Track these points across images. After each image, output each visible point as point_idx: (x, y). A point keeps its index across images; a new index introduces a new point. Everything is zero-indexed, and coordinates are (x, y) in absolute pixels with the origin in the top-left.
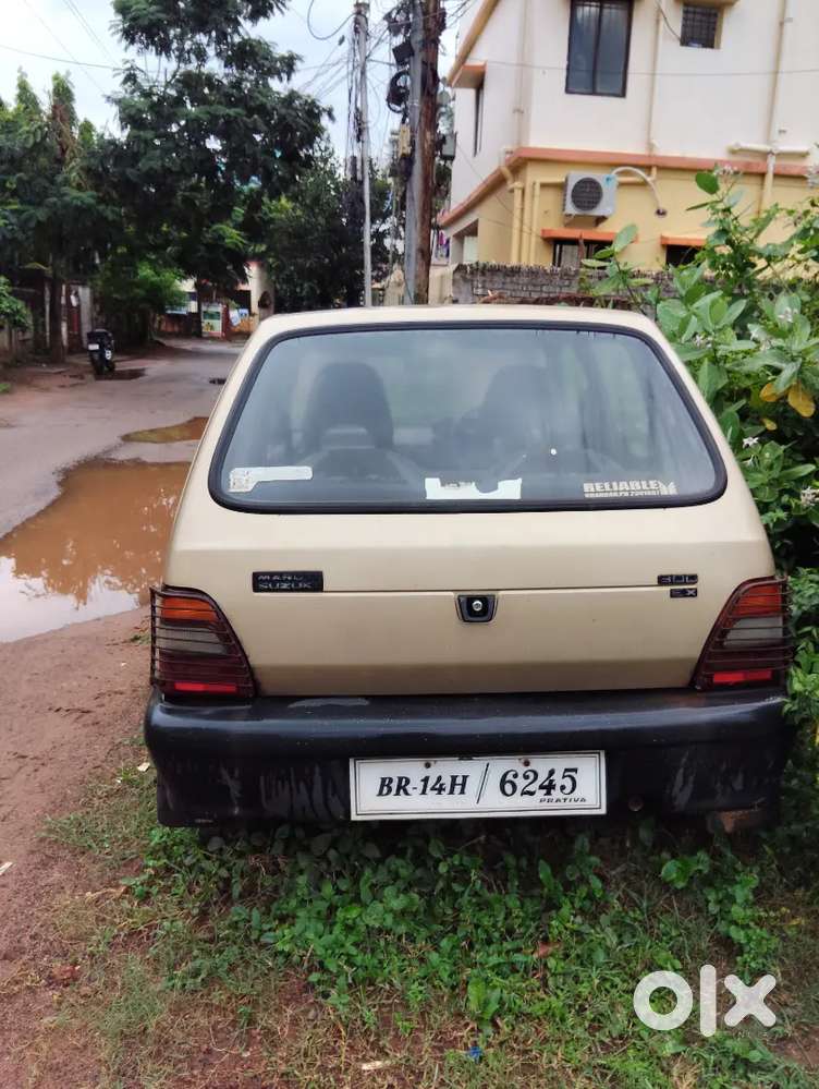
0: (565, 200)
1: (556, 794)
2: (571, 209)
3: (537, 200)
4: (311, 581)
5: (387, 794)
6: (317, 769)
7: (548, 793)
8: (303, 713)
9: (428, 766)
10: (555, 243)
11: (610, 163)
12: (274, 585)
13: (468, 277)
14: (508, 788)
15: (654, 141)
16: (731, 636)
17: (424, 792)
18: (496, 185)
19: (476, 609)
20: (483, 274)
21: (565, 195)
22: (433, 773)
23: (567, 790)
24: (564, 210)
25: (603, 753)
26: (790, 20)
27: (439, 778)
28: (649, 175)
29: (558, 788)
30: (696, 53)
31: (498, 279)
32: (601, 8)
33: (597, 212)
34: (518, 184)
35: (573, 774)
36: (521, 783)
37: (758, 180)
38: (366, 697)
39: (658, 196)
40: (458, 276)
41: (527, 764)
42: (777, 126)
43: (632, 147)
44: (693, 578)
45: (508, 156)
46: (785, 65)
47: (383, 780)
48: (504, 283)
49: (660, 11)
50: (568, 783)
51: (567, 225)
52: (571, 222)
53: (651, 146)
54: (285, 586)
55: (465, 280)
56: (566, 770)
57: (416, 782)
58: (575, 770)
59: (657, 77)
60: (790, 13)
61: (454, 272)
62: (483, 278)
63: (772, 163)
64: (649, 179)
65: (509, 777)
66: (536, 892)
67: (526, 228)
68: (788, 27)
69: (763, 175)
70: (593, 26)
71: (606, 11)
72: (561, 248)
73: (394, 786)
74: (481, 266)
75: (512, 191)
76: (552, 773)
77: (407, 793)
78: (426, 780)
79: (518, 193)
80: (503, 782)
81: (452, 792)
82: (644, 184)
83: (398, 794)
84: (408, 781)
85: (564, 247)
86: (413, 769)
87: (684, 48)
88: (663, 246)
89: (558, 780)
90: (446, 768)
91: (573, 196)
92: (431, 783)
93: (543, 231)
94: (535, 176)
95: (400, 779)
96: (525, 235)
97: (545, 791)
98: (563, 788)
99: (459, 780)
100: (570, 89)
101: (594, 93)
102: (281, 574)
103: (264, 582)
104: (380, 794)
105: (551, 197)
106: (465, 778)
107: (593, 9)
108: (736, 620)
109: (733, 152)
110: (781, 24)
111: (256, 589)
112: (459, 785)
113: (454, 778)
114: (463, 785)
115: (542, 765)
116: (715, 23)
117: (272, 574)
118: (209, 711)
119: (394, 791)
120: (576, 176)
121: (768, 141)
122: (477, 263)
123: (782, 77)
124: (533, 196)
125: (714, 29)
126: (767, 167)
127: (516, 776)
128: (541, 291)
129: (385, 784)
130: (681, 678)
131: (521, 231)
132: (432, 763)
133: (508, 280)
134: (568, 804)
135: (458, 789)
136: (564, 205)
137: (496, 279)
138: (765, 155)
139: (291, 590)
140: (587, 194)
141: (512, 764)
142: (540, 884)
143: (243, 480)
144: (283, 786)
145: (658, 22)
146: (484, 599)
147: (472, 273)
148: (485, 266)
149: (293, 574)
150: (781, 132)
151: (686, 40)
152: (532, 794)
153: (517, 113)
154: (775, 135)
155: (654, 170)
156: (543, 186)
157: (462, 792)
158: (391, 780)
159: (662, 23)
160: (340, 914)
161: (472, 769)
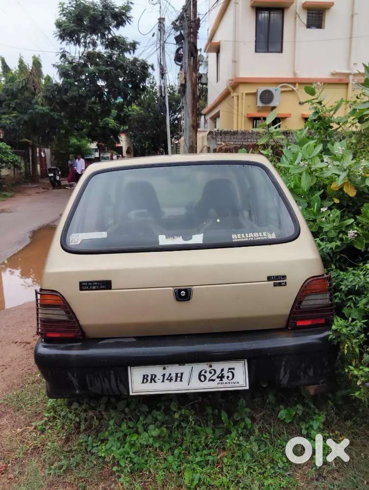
0: (257, 100)
1: (225, 380)
2: (260, 104)
3: (244, 101)
4: (106, 285)
5: (146, 382)
6: (112, 372)
7: (221, 380)
8: (104, 346)
9: (164, 369)
10: (254, 120)
11: (276, 82)
12: (89, 287)
13: (214, 136)
14: (203, 378)
15: (296, 72)
16: (304, 303)
17: (163, 381)
18: (226, 95)
19: (183, 295)
20: (221, 135)
21: (257, 98)
22: (165, 372)
23: (230, 378)
24: (256, 104)
25: (246, 360)
26: (356, 14)
27: (170, 374)
28: (295, 87)
29: (226, 377)
30: (314, 31)
31: (228, 137)
32: (270, 14)
33: (272, 105)
34: (235, 94)
35: (232, 370)
36: (208, 375)
37: (345, 86)
38: (134, 337)
39: (299, 96)
40: (209, 137)
41: (211, 366)
42: (352, 63)
43: (286, 74)
44: (284, 277)
45: (231, 82)
46: (354, 35)
47: (144, 376)
48: (231, 139)
49: (297, 13)
50: (230, 375)
51: (258, 111)
52: (260, 109)
53: (295, 74)
54: (94, 288)
55: (213, 138)
56: (229, 369)
57: (159, 377)
58: (234, 369)
59: (297, 43)
60: (356, 11)
61: (208, 135)
62: (221, 137)
63: (351, 77)
64: (295, 89)
65: (203, 373)
66: (221, 426)
67: (240, 114)
68: (355, 17)
69: (347, 84)
70: (266, 21)
71: (272, 15)
72: (256, 122)
73: (149, 378)
74: (220, 132)
75: (233, 97)
76: (222, 370)
77: (155, 382)
78: (164, 375)
79: (235, 98)
80: (200, 375)
81: (176, 381)
82: (293, 91)
83: (151, 382)
84: (155, 376)
85: (257, 121)
86: (158, 370)
87: (309, 30)
88: (303, 118)
89: (226, 373)
90: (173, 369)
91: (261, 98)
92: (166, 377)
93: (248, 114)
94: (243, 90)
95: (152, 375)
96: (240, 117)
97: (220, 379)
98: (228, 377)
99: (179, 375)
100: (257, 51)
101: (268, 52)
102: (92, 282)
103: (85, 286)
104: (143, 382)
105: (251, 99)
106: (182, 374)
107: (266, 14)
108: (304, 296)
109: (333, 74)
110: (352, 16)
111: (81, 289)
112: (179, 377)
113: (177, 374)
114: (181, 377)
115: (218, 366)
116: (322, 17)
117: (88, 282)
118: (63, 346)
119: (149, 381)
120: (261, 89)
121: (349, 67)
122: (218, 130)
123: (354, 40)
124: (242, 99)
125: (322, 20)
126: (349, 80)
127: (206, 372)
128: (248, 141)
129: (145, 377)
130: (282, 324)
131: (238, 115)
132: (166, 368)
133: (232, 137)
134: (228, 385)
135: (179, 379)
136: (257, 102)
137: (226, 137)
138: (348, 75)
139: (97, 289)
140: (267, 97)
141: (204, 366)
142: (221, 422)
143: (75, 239)
144: (97, 381)
145: (296, 18)
146: (186, 290)
147: (216, 135)
148: (221, 131)
149: (97, 282)
150: (354, 64)
151: (309, 26)
152: (213, 380)
153: (234, 63)
154: (352, 65)
155: (297, 85)
156: (247, 94)
157: (181, 381)
158: (148, 376)
159: (298, 18)
160: (128, 439)
161: (185, 369)
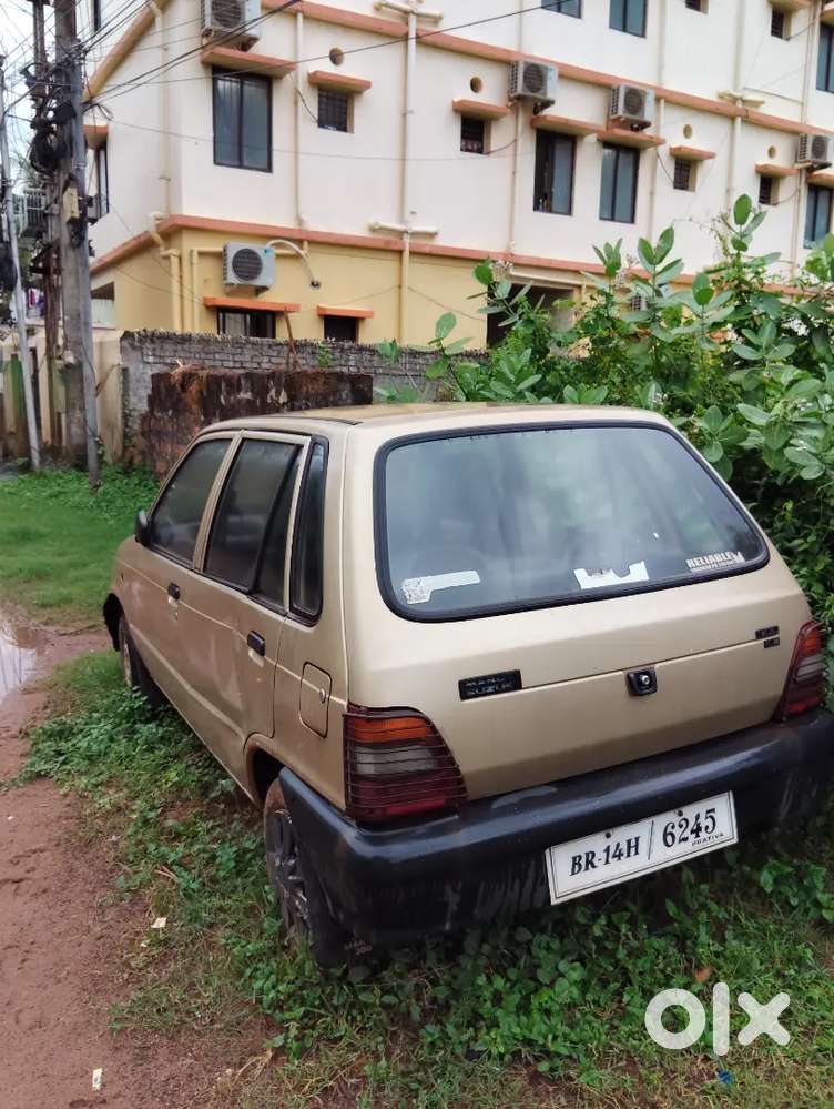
0: (226, 269)
1: (703, 834)
2: (232, 278)
3: (195, 267)
4: (511, 681)
5: (579, 871)
6: (533, 863)
7: (698, 836)
8: (506, 811)
9: (608, 836)
10: (219, 312)
11: (265, 235)
12: (480, 690)
13: (137, 344)
14: (669, 838)
15: (303, 216)
16: (801, 672)
17: (607, 862)
18: (141, 248)
20: (153, 342)
21: (225, 265)
22: (612, 842)
23: (710, 829)
24: (225, 279)
25: (731, 793)
26: (412, 112)
27: (618, 845)
28: (302, 249)
29: (703, 829)
30: (331, 134)
31: (169, 347)
32: (242, 84)
33: (259, 282)
34: (173, 251)
35: (712, 814)
36: (677, 832)
37: (396, 257)
38: (549, 784)
39: (311, 266)
40: (125, 343)
41: (680, 814)
42: (409, 207)
43: (282, 220)
44: (776, 629)
45: (158, 222)
46: (411, 154)
47: (574, 859)
48: (176, 351)
49: (297, 92)
50: (710, 821)
51: (228, 294)
52: (232, 291)
53: (300, 221)
54: (490, 689)
55: (133, 347)
56: (708, 812)
57: (601, 855)
58: (713, 810)
59: (301, 157)
60: (410, 108)
61: (121, 339)
62: (152, 346)
63: (407, 240)
64: (302, 252)
65: (669, 829)
67: (187, 293)
68: (410, 117)
69: (401, 252)
70: (235, 98)
71: (246, 88)
72: (224, 317)
73: (583, 862)
74: (149, 334)
75: (167, 257)
76: (698, 817)
77: (594, 866)
78: (607, 850)
79: (175, 261)
80: (665, 835)
81: (629, 855)
82: (297, 257)
83: (587, 869)
84: (594, 854)
85: (227, 315)
86: (596, 843)
87: (322, 130)
88: (320, 316)
89: (704, 822)
90: (622, 835)
91: (235, 267)
92: (612, 851)
93: (205, 299)
94: (191, 244)
95: (587, 854)
96: (187, 303)
97: (694, 835)
98: (707, 828)
99: (633, 843)
100: (219, 160)
101: (241, 166)
102: (484, 678)
103: (469, 688)
104: (573, 873)
105: (209, 269)
106: (637, 839)
107: (234, 85)
108: (801, 660)
109: (373, 230)
110: (404, 115)
111: (464, 696)
112: (633, 847)
113: (629, 842)
114: (637, 846)
115: (690, 812)
116: (346, 108)
117: (477, 680)
118: (420, 829)
119: (584, 867)
120: (235, 247)
121: (402, 221)
122: (145, 330)
123: (410, 165)
124: (191, 264)
125: (346, 113)
126: (403, 244)
127: (673, 827)
128: (215, 360)
129: (576, 861)
130: (764, 716)
131: (182, 296)
132: (611, 832)
133: (179, 347)
134: (711, 842)
135: (633, 851)
136: (225, 274)
137: (166, 346)
138: (401, 234)
139: (495, 692)
140: (248, 264)
141: (670, 817)
143: (418, 589)
144: (500, 889)
145: (296, 103)
147: (140, 341)
148: (153, 334)
149: (495, 676)
150: (413, 213)
151: (322, 123)
152: (686, 839)
153: (164, 181)
154: (408, 216)
155: (306, 243)
156: (201, 254)
157: (637, 853)
158: (580, 857)
159: (300, 103)
160: (535, 1002)
161: (640, 830)
